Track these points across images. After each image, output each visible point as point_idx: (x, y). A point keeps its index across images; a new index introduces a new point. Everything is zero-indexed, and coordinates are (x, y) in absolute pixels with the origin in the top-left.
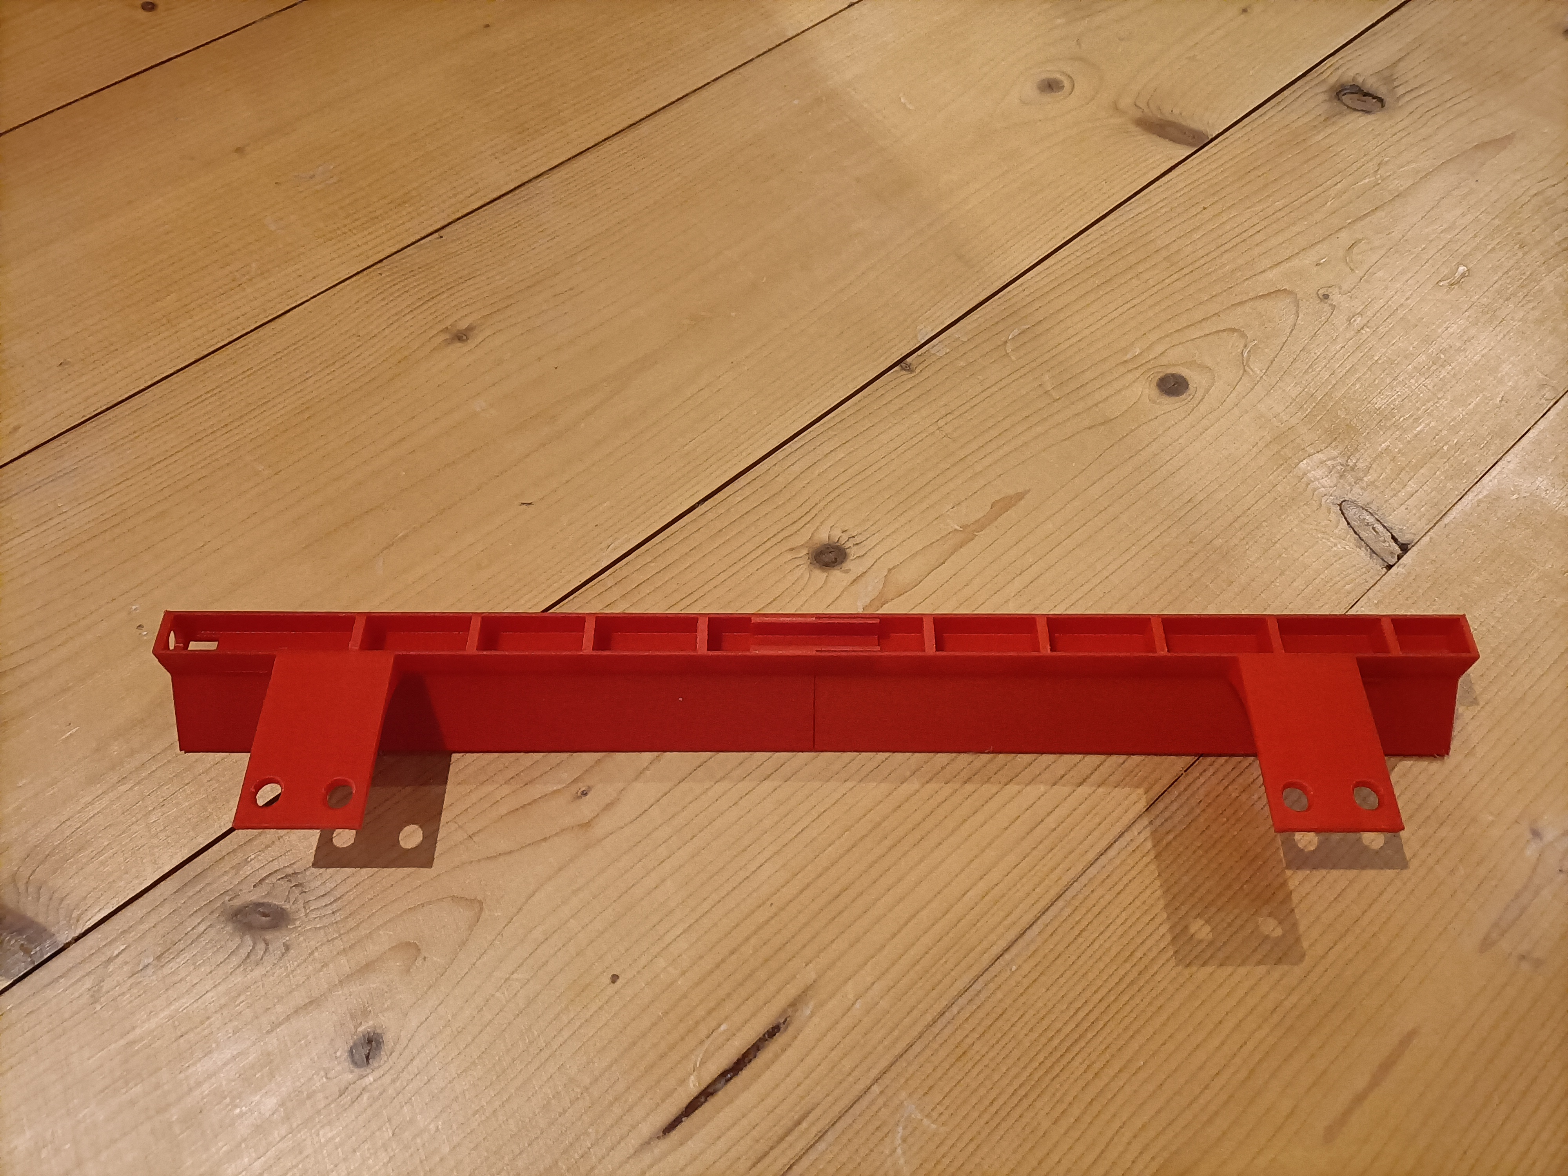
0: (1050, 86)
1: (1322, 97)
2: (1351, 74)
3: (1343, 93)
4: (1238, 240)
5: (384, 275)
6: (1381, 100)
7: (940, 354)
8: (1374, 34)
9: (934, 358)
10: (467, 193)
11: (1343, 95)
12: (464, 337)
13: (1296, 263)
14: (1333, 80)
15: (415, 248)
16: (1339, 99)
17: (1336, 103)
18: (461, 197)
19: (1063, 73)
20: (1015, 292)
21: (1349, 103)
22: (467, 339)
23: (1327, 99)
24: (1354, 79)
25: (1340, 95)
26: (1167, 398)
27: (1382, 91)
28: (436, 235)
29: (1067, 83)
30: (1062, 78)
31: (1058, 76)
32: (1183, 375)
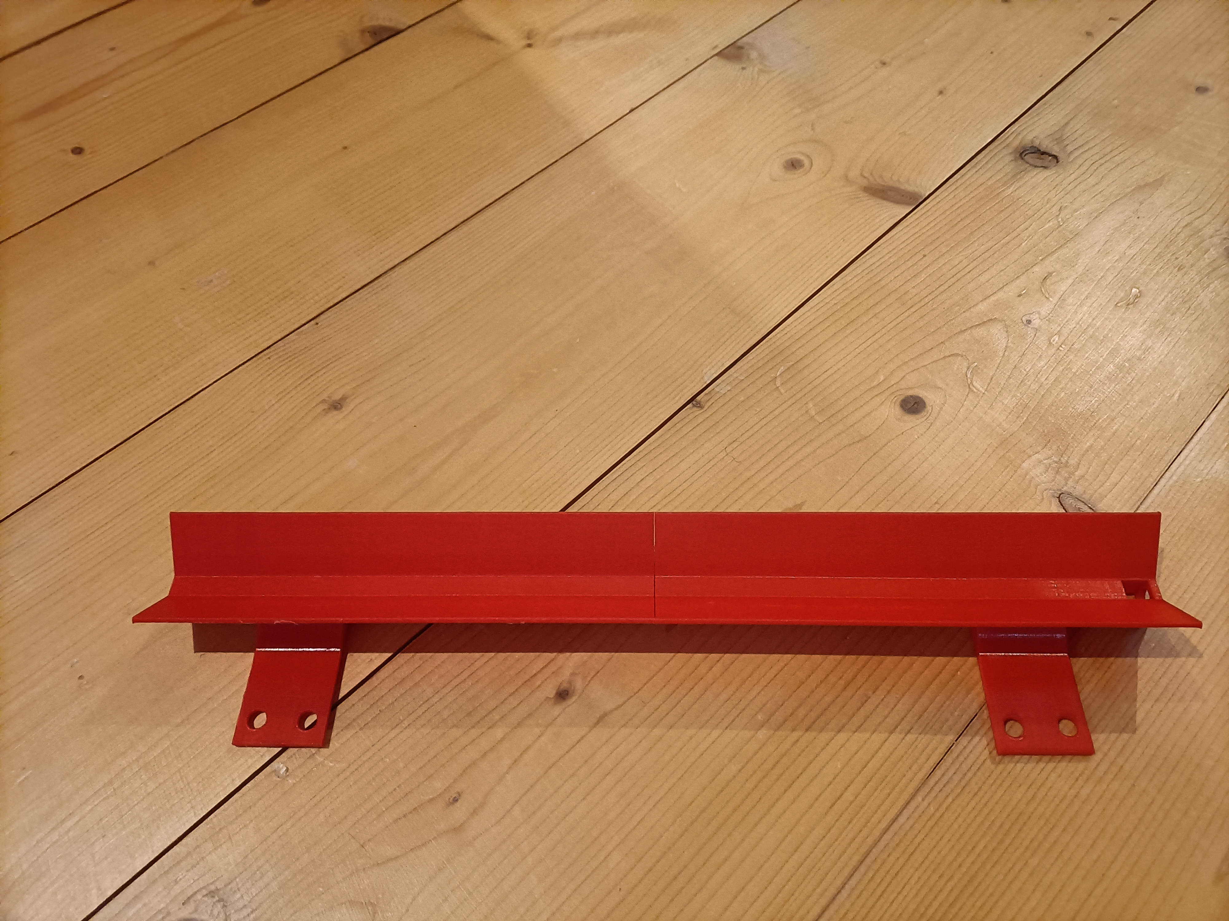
0: (793, 165)
1: (1009, 158)
2: (1030, 137)
3: (1025, 153)
4: (953, 280)
5: (272, 359)
6: (1055, 157)
7: (723, 392)
8: (1045, 104)
9: (718, 395)
10: (336, 286)
11: (1025, 155)
12: (339, 406)
13: (1001, 295)
14: (1016, 143)
15: (297, 334)
16: (1022, 159)
17: (1020, 162)
18: (331, 289)
19: (803, 154)
20: (779, 336)
21: (1031, 161)
22: (341, 407)
23: (1013, 159)
24: (1032, 141)
25: (1023, 155)
26: (910, 416)
27: (1055, 150)
28: (313, 322)
29: (806, 162)
30: (802, 158)
31: (798, 156)
32: (921, 396)
